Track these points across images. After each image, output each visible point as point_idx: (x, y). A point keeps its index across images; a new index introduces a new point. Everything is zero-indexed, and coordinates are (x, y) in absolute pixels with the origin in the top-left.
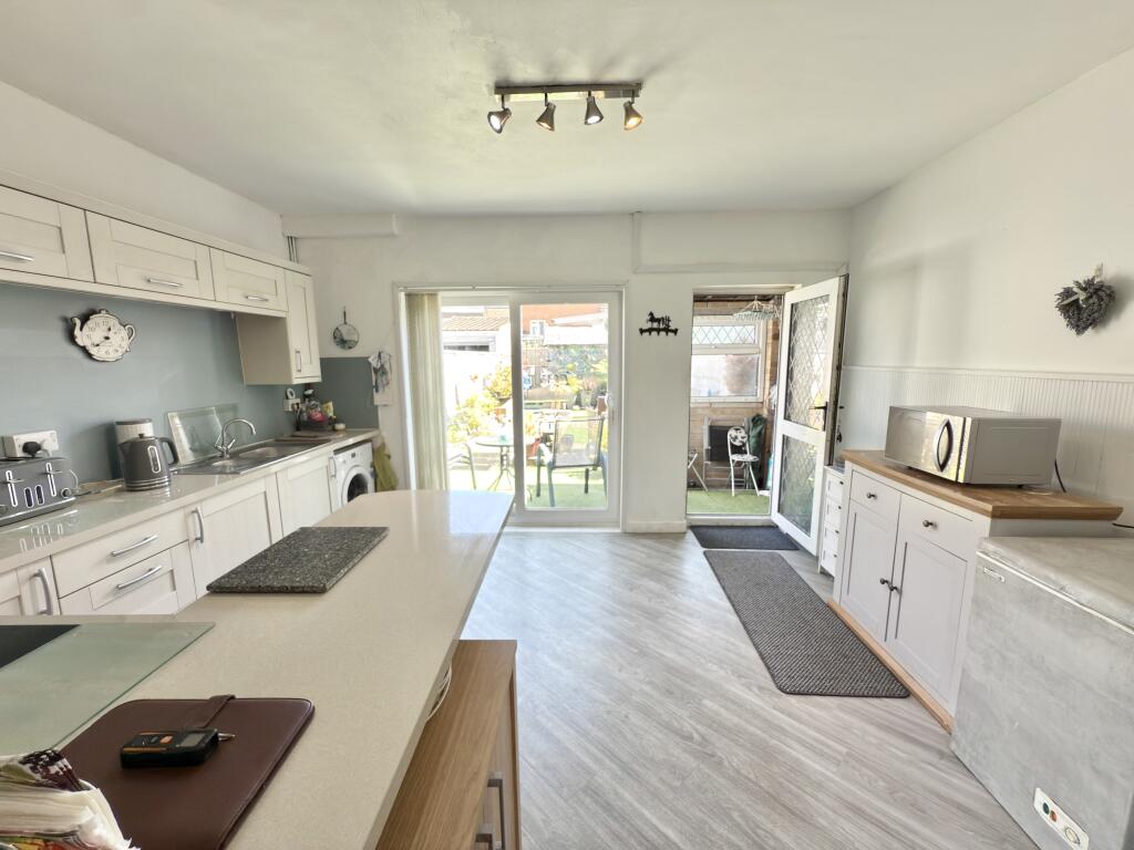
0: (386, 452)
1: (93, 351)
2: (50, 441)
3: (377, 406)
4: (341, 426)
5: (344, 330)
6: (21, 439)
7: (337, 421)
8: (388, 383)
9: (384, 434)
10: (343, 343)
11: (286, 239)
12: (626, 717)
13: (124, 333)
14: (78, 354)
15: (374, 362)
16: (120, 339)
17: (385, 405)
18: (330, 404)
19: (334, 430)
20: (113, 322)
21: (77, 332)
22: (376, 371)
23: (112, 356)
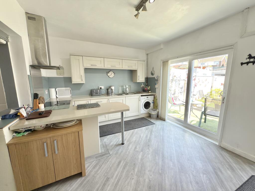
0: (156, 98)
1: (109, 76)
2: (103, 87)
3: (156, 88)
4: (150, 91)
5: (153, 71)
6: (100, 87)
7: (150, 90)
8: (158, 83)
9: (157, 94)
10: (152, 74)
11: (146, 55)
12: (133, 179)
13: (114, 74)
14: (108, 77)
15: (156, 79)
16: (113, 75)
17: (157, 88)
18: (149, 87)
19: (149, 92)
20: (112, 72)
21: (108, 74)
22: (156, 80)
23: (112, 77)
